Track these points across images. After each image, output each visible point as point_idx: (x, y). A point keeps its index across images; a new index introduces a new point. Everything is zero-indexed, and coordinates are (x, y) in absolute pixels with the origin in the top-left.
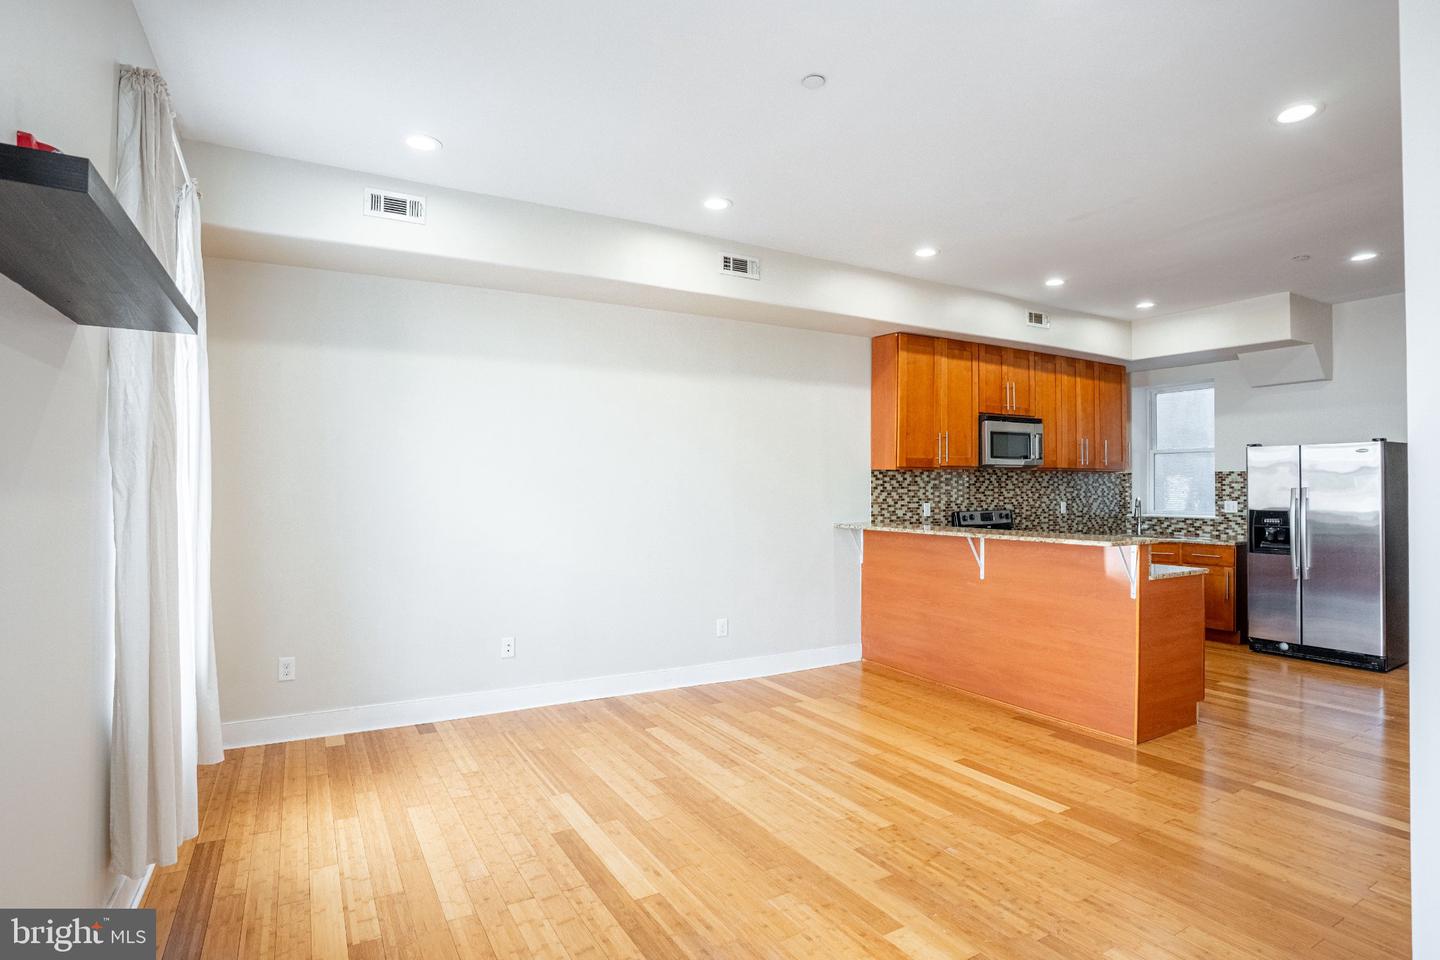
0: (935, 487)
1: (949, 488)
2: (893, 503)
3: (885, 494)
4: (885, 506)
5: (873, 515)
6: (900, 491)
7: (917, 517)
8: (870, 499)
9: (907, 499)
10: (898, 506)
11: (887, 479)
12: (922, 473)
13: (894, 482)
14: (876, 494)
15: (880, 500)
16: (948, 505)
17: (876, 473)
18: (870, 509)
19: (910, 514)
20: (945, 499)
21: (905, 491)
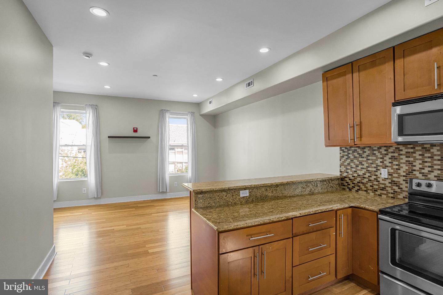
0: (393, 158)
1: (411, 159)
2: (354, 166)
3: (349, 160)
4: (349, 167)
5: (341, 172)
6: (360, 159)
7: (375, 177)
8: (339, 163)
9: (366, 165)
10: (359, 168)
11: (350, 152)
12: (379, 148)
13: (355, 154)
14: (343, 160)
15: (346, 164)
16: (410, 172)
17: (343, 149)
18: (339, 168)
19: (368, 175)
20: (405, 167)
21: (365, 159)
